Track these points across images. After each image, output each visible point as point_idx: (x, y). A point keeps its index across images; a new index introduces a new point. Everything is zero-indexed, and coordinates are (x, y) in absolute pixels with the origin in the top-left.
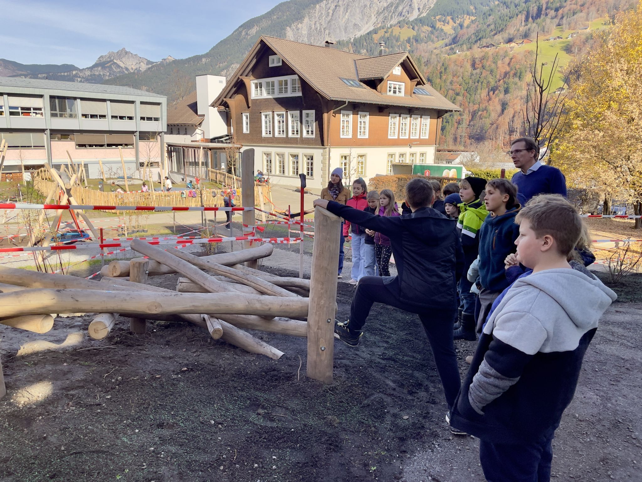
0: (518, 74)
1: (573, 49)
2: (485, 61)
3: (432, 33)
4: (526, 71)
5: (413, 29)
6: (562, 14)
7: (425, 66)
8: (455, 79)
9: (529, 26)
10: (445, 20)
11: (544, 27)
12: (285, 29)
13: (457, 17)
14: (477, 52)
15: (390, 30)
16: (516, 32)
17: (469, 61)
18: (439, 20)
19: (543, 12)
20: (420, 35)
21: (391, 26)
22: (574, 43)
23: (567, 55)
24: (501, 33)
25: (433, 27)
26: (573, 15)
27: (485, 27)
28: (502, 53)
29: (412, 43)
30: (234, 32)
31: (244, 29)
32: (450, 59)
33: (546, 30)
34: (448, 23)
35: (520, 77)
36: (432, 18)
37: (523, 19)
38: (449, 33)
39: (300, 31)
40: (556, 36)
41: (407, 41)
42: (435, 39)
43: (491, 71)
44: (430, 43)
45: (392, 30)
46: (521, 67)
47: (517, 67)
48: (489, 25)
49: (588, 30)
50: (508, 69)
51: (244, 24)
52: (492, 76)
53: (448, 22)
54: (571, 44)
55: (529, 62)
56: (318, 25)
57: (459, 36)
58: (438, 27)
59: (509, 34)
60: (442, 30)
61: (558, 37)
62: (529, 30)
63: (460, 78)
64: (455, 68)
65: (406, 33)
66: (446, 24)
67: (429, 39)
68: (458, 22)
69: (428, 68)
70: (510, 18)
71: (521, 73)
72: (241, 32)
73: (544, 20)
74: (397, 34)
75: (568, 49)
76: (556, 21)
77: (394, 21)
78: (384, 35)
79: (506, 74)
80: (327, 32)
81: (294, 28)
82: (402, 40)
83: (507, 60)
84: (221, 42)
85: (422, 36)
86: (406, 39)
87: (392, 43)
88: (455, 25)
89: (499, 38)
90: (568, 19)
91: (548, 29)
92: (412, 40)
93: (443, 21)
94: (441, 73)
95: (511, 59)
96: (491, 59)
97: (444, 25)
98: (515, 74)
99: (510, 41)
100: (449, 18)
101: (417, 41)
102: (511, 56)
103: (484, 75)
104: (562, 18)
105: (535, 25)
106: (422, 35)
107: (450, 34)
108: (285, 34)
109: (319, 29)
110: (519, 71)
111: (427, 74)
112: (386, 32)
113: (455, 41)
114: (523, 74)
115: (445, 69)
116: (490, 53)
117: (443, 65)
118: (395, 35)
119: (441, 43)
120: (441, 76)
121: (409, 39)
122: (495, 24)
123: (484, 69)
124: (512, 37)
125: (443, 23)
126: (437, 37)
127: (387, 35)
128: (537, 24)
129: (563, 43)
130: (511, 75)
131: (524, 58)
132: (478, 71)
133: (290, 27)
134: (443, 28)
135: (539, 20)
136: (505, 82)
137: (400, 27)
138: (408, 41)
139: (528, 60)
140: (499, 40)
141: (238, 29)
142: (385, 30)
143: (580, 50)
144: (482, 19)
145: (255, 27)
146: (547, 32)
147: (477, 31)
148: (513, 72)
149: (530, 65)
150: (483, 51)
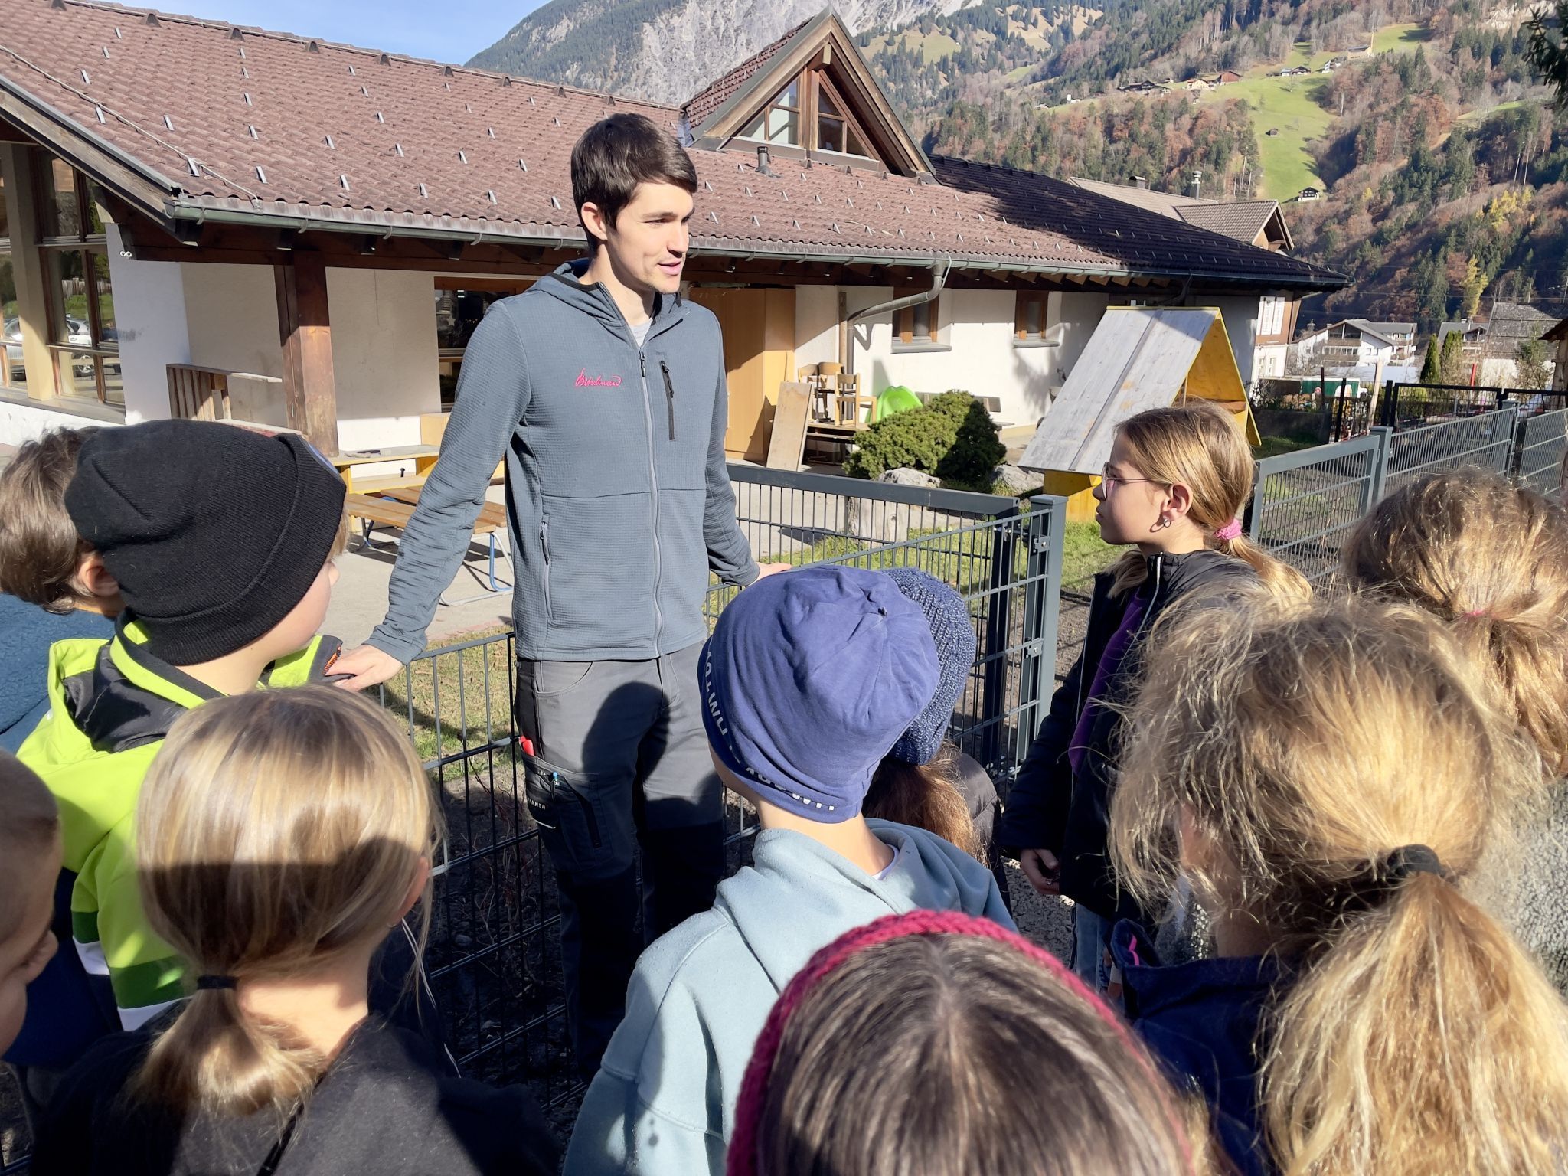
0: (1213, 156)
1: (1335, 98)
2: (1136, 122)
3: (998, 47)
4: (1230, 149)
5: (953, 36)
6: (1309, 14)
7: (995, 131)
8: (1067, 164)
9: (1234, 39)
10: (1028, 15)
11: (1267, 45)
12: (639, 29)
13: (1057, 10)
14: (1117, 100)
15: (898, 39)
16: (1203, 54)
17: (1098, 121)
18: (1014, 17)
19: (1263, 8)
20: (969, 51)
21: (900, 28)
22: (1338, 84)
23: (1322, 111)
24: (1167, 56)
25: (1000, 32)
26: (1334, 17)
27: (1127, 37)
28: (1173, 103)
29: (953, 70)
30: (511, 33)
31: (535, 26)
32: (1054, 116)
33: (1272, 50)
34: (1035, 24)
35: (1217, 163)
36: (998, 10)
37: (1218, 23)
38: (1037, 49)
39: (676, 34)
40: (1294, 67)
41: (938, 65)
42: (1008, 64)
43: (1151, 148)
44: (995, 71)
45: (904, 39)
46: (1220, 138)
47: (1211, 137)
48: (1136, 34)
49: (1370, 53)
50: (1189, 142)
51: (536, 13)
52: (1153, 157)
53: (1036, 20)
54: (1330, 86)
55: (1237, 128)
56: (720, 21)
57: (1064, 58)
58: (1012, 34)
59: (1188, 58)
60: (1022, 41)
61: (1301, 68)
62: (1234, 49)
63: (1080, 162)
64: (1067, 137)
65: (938, 46)
66: (1030, 27)
67: (991, 63)
68: (1058, 22)
69: (1003, 137)
70: (1187, 19)
71: (1219, 153)
72: (529, 33)
73: (1268, 28)
74: (916, 48)
75: (1323, 97)
76: (1295, 29)
77: (907, 16)
78: (885, 50)
79: (1185, 154)
80: (743, 37)
81: (662, 25)
82: (926, 62)
83: (1186, 121)
84: (478, 56)
85: (974, 54)
86: (937, 60)
87: (905, 70)
88: (1051, 29)
89: (1163, 66)
90: (1323, 26)
91: (1278, 49)
92: (950, 64)
93: (1024, 20)
94: (1034, 149)
95: (1196, 119)
96: (1149, 118)
97: (1025, 29)
98: (1206, 156)
99: (1189, 74)
100: (1036, 12)
101: (962, 66)
102: (1195, 112)
103: (1133, 155)
104: (1308, 22)
105: (1246, 38)
106: (976, 52)
107: (1040, 52)
108: (640, 41)
109: (722, 30)
110: (1214, 149)
111: (1002, 151)
112: (888, 43)
113: (1054, 68)
114: (1224, 156)
115: (1044, 140)
116: (1147, 104)
117: (1038, 129)
118: (912, 51)
119: (1021, 72)
120: (1034, 156)
121: (945, 60)
122: (1151, 32)
123: (1133, 141)
124: (1194, 65)
125: (1022, 25)
126: (1010, 58)
127: (892, 50)
128: (1251, 35)
129: (1312, 81)
130: (1197, 156)
131: (1225, 118)
132: (1120, 145)
133: (652, 23)
134: (1024, 35)
135: (1254, 27)
136: (1182, 174)
137: (921, 30)
138: (943, 65)
139: (1234, 123)
140: (1165, 72)
141: (519, 26)
142: (886, 37)
143: (1350, 100)
144: (1117, 18)
145: (565, 22)
146: (1276, 56)
147: (1109, 48)
148: (1201, 150)
149: (1239, 133)
150: (1131, 99)
